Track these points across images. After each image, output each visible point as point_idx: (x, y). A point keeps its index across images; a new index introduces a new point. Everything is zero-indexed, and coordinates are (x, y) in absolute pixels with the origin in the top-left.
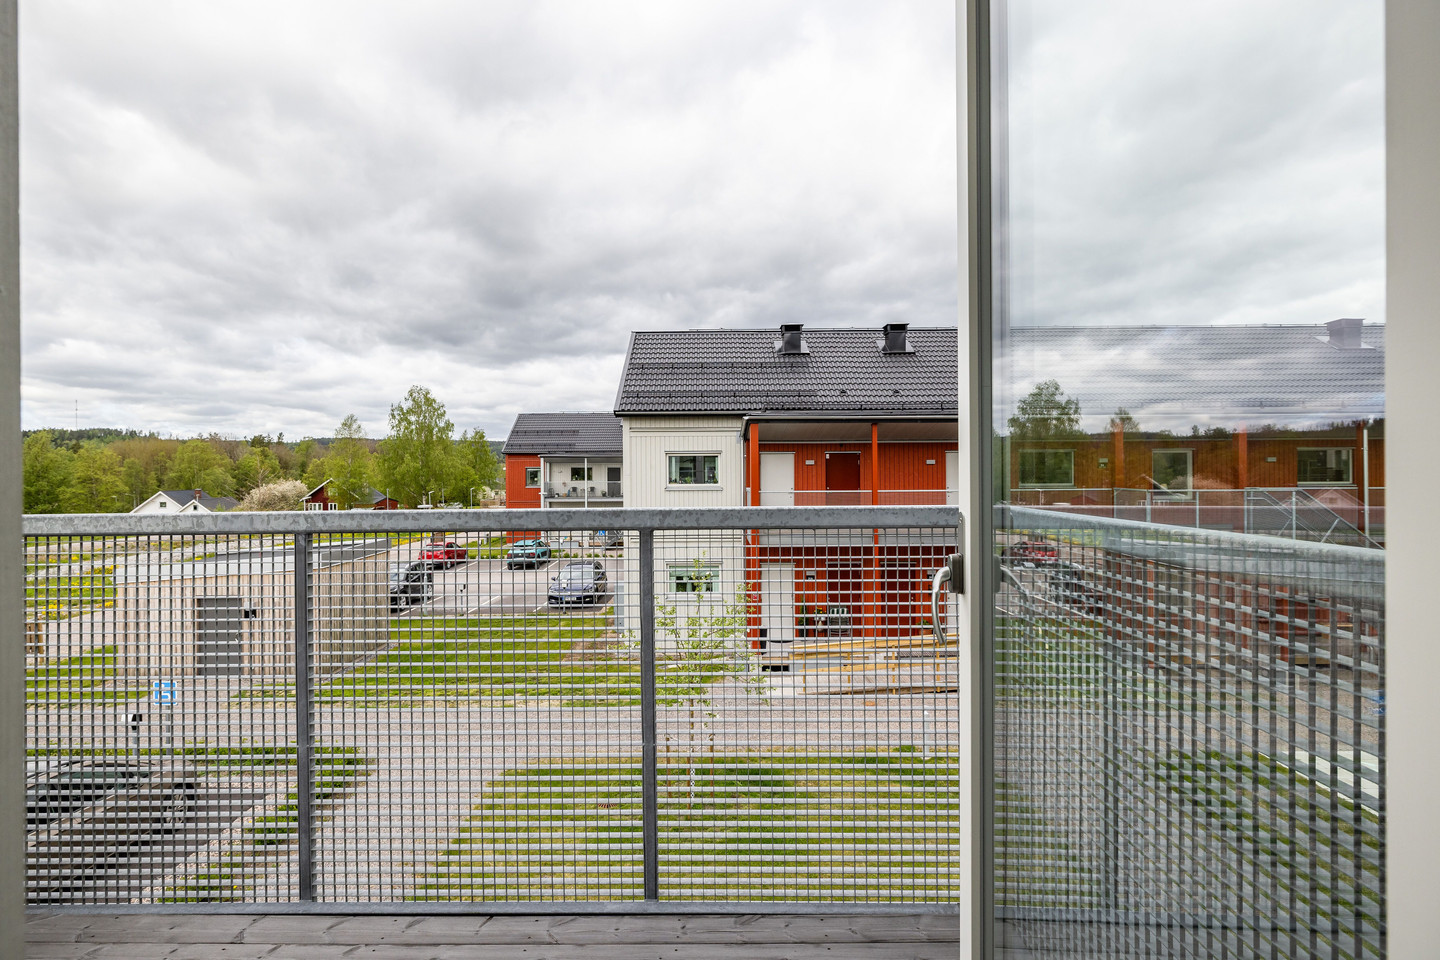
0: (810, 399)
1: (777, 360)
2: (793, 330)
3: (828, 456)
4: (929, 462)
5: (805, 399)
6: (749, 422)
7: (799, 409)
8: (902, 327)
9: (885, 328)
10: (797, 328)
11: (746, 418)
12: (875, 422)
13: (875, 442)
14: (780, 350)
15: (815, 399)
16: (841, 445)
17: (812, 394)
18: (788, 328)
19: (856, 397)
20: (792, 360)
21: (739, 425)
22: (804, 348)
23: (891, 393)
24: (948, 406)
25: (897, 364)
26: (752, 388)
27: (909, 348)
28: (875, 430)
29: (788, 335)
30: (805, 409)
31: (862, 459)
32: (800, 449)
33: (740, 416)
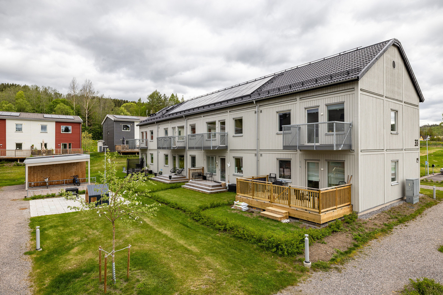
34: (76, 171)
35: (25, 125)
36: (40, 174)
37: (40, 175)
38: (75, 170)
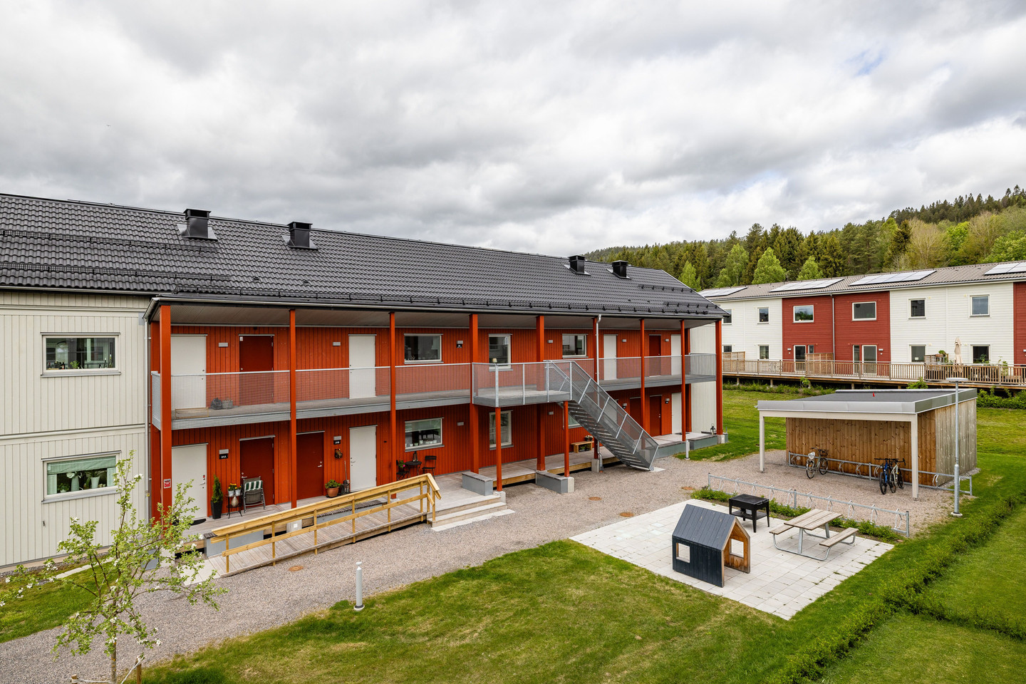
0: (223, 284)
1: (182, 243)
2: (198, 217)
3: (241, 339)
4: (335, 344)
5: (218, 283)
6: (157, 304)
7: (213, 293)
8: (306, 226)
9: (291, 225)
10: (204, 214)
11: (156, 299)
12: (293, 308)
13: (293, 326)
14: (184, 234)
15: (228, 284)
16: (255, 328)
17: (226, 278)
18: (195, 213)
19: (268, 284)
20: (199, 244)
21: (145, 307)
22: (211, 234)
23: (301, 283)
24: (355, 297)
25: (303, 258)
26: (155, 268)
27: (312, 245)
28: (293, 315)
29: (193, 219)
30: (219, 293)
31: (275, 341)
32: (212, 331)
33: (149, 297)
34: (904, 446)
35: (932, 300)
36: (814, 437)
37: (814, 440)
38: (902, 443)
